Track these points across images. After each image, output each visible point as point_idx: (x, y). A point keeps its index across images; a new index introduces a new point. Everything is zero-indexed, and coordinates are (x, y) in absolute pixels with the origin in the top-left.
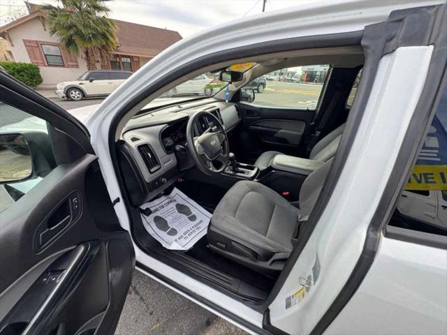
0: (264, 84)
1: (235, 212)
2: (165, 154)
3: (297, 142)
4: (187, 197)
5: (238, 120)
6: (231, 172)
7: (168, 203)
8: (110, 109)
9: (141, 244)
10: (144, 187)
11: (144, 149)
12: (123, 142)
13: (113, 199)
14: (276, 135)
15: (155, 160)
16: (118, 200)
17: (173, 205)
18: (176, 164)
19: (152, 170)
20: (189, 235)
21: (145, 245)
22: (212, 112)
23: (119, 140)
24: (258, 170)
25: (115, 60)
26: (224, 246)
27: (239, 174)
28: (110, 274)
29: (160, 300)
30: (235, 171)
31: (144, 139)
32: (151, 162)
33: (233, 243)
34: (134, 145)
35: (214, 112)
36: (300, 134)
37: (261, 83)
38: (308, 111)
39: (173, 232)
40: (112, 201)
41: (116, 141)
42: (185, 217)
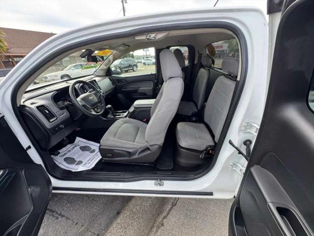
0: (136, 66)
1: (115, 135)
2: (59, 110)
3: (152, 94)
4: (86, 141)
5: (112, 86)
6: (112, 117)
7: (74, 148)
8: (8, 85)
9: (55, 175)
10: (47, 132)
11: (41, 108)
12: (24, 106)
13: (25, 147)
14: (139, 92)
15: (52, 114)
16: (29, 147)
17: (78, 148)
18: (69, 116)
19: (51, 121)
20: (91, 161)
21: (58, 175)
22: (90, 82)
23: (20, 105)
24: (129, 112)
25: (7, 60)
26: (111, 155)
27: (117, 117)
28: (29, 190)
29: (82, 214)
30: (115, 116)
31: (40, 102)
32: (49, 116)
33: (115, 151)
34: (33, 107)
35: (92, 82)
36: (151, 88)
37: (134, 65)
38: (152, 74)
39: (80, 163)
40: (25, 149)
41: (18, 105)
42: (87, 153)
